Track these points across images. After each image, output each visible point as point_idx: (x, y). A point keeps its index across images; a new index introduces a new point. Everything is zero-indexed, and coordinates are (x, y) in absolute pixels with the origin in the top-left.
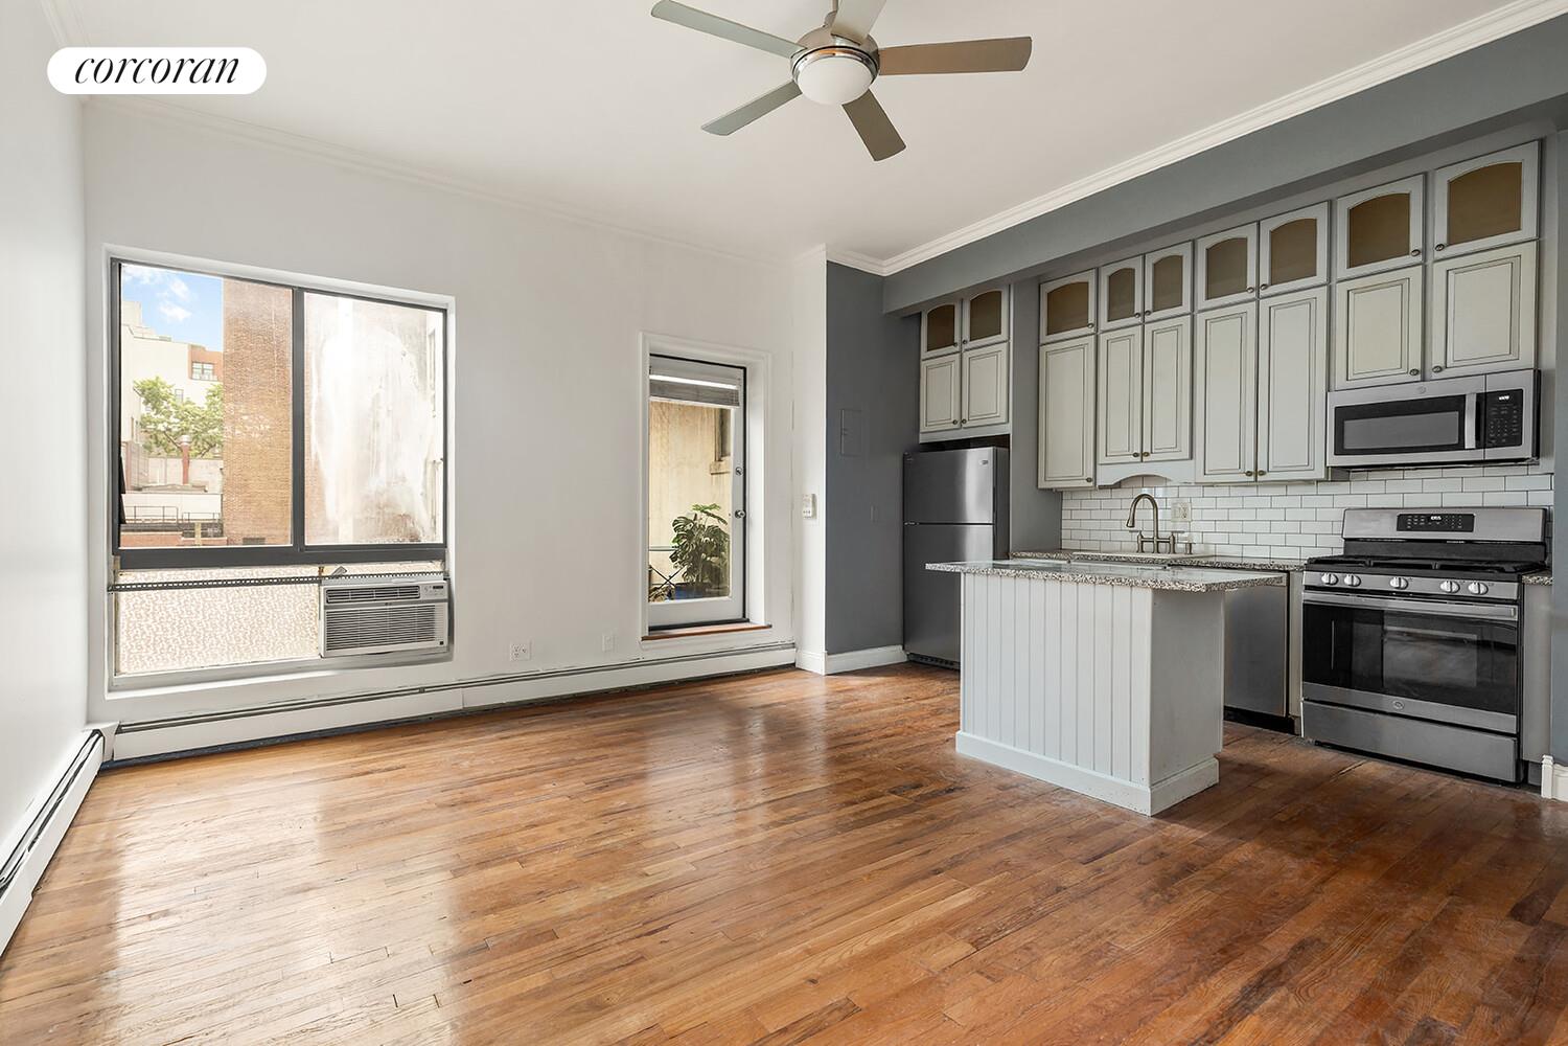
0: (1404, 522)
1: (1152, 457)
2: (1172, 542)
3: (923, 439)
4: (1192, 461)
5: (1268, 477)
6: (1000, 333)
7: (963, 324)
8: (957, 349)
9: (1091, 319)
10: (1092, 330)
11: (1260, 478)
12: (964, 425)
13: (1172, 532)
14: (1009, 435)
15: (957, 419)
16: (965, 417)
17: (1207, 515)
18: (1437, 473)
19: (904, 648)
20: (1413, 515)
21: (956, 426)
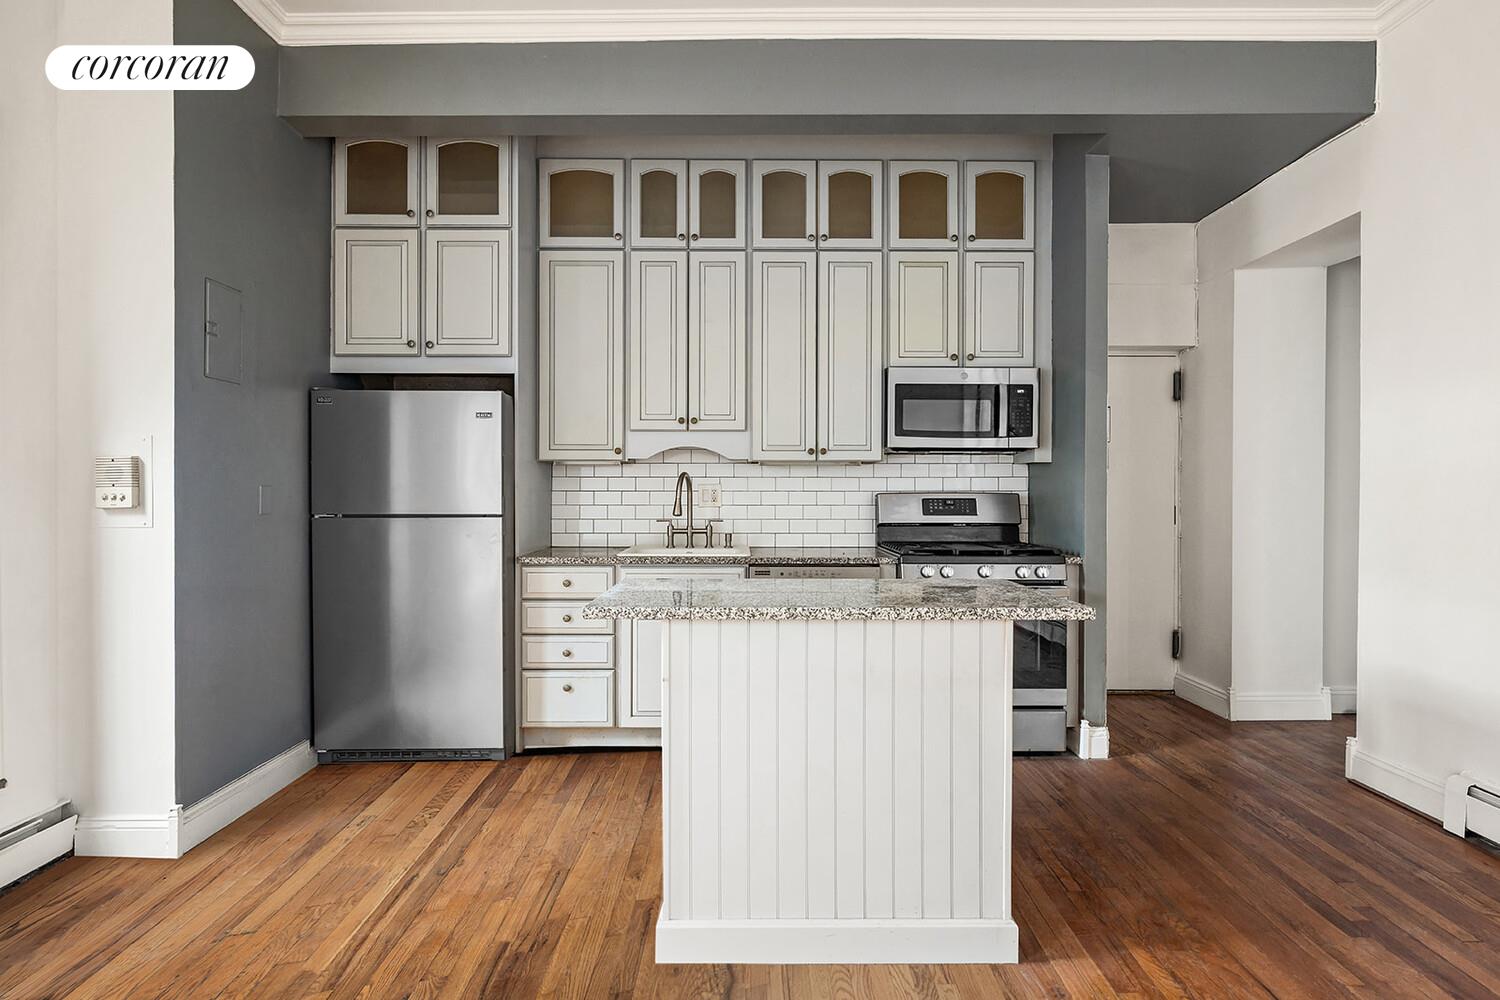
0: (929, 506)
1: (700, 425)
2: (708, 532)
3: (336, 366)
4: (747, 433)
5: (828, 457)
6: (497, 213)
7: (423, 181)
8: (413, 221)
9: (618, 228)
10: (620, 244)
11: (821, 457)
12: (429, 351)
13: (710, 521)
14: (513, 375)
15: (414, 337)
16: (431, 336)
17: (740, 498)
18: (938, 458)
19: (312, 744)
20: (933, 499)
21: (415, 351)
